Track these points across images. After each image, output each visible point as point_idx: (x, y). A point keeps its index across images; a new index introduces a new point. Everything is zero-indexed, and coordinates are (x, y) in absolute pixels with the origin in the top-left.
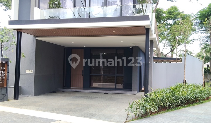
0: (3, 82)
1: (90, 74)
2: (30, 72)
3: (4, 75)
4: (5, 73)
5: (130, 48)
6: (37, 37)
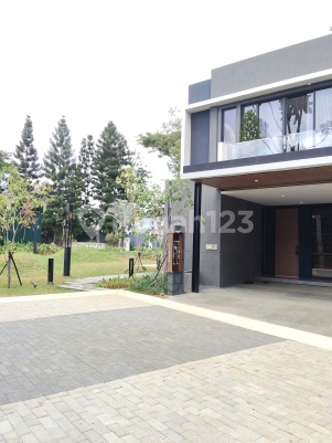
0: (177, 264)
1: (313, 253)
2: (214, 249)
4: (179, 250)
6: (222, 190)
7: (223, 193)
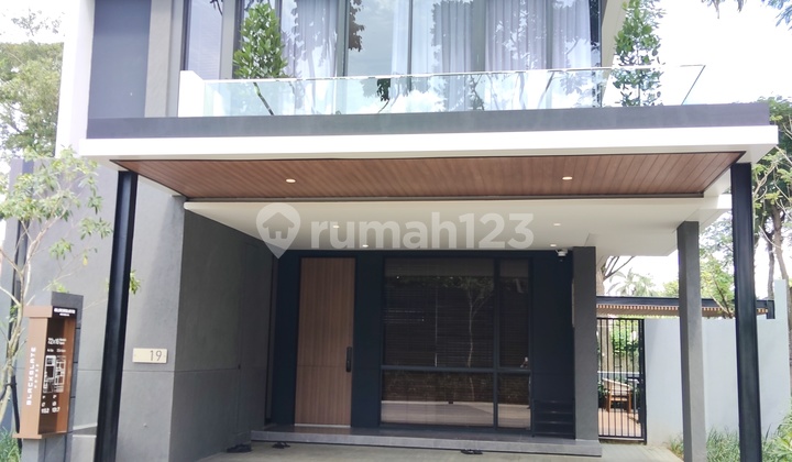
0: (54, 410)
1: (383, 367)
2: (155, 361)
3: (59, 373)
4: (62, 365)
5: (561, 254)
6: (189, 199)
7: (188, 206)
